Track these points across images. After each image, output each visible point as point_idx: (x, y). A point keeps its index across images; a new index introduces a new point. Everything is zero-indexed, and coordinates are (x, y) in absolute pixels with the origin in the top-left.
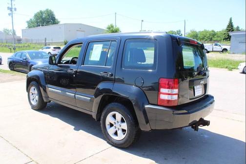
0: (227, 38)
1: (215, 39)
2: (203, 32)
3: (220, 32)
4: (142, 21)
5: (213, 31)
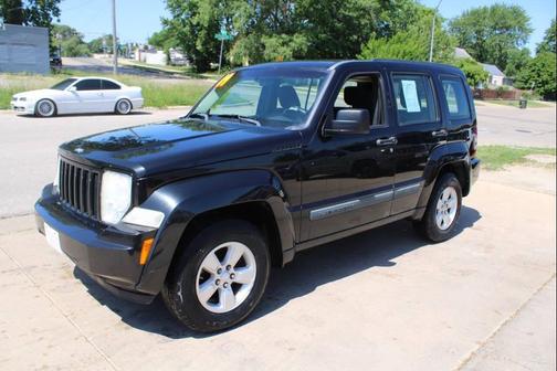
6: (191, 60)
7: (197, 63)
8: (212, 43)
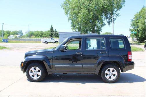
0: (51, 35)
1: (43, 36)
2: (36, 31)
3: (45, 32)
4: (3, 24)
5: (42, 31)
6: (138, 40)
7: (140, 40)
8: (144, 35)
